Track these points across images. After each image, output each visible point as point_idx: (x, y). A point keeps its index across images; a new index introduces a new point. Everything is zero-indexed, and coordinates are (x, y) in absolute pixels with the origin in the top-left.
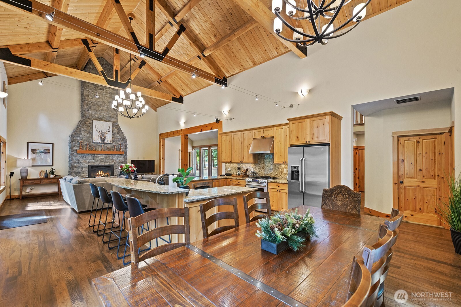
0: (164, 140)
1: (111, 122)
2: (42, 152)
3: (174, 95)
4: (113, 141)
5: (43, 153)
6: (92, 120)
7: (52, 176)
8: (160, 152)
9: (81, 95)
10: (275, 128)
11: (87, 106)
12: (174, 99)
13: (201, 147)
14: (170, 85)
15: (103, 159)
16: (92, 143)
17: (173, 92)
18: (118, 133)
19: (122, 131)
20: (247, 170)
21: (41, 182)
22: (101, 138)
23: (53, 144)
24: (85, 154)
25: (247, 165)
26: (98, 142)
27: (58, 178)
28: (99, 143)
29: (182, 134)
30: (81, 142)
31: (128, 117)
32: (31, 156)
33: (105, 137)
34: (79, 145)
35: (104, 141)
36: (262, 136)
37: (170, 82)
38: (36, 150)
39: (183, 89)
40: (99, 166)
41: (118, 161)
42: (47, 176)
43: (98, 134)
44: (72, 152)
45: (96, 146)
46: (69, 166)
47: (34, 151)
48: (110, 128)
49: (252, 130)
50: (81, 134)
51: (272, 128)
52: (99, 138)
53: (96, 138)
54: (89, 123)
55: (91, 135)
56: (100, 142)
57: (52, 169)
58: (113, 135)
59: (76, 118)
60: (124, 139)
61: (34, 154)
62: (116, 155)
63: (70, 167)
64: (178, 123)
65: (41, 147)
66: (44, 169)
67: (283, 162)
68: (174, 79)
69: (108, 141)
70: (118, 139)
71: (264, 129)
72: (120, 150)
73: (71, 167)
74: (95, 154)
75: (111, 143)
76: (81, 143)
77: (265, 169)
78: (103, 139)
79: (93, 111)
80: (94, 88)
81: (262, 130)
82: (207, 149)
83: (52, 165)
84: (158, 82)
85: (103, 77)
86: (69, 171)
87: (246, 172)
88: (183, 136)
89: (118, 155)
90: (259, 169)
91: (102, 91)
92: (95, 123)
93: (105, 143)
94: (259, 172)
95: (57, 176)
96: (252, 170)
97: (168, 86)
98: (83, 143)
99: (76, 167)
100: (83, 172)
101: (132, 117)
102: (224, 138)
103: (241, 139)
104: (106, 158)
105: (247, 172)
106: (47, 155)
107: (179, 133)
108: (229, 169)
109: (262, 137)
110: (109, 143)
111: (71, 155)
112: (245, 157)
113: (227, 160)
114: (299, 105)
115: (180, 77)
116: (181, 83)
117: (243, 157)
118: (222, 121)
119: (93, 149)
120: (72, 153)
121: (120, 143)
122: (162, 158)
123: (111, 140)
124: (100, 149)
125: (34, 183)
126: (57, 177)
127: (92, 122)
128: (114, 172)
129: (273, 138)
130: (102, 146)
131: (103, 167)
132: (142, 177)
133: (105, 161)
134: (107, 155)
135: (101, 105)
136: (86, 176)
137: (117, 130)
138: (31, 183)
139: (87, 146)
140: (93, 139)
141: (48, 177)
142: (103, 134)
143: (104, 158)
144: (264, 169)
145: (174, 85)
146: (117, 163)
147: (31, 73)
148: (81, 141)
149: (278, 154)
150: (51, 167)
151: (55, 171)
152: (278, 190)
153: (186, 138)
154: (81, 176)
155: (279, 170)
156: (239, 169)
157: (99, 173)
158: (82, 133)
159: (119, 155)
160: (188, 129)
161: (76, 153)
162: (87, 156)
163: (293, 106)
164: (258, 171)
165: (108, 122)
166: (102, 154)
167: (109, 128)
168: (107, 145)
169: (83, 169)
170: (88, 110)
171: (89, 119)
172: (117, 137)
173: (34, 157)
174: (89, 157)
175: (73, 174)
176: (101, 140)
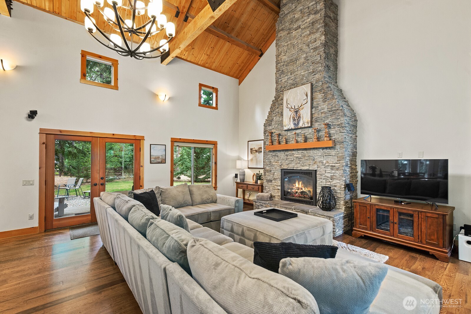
1: (309, 82)
2: (256, 151)
4: (313, 121)
5: (257, 153)
7: (259, 182)
15: (299, 158)
16: (284, 130)
21: (247, 187)
22: (294, 120)
23: (264, 140)
24: (277, 151)
26: (290, 128)
28: (292, 130)
33: (299, 117)
35: (298, 123)
40: (294, 171)
41: (325, 162)
43: (290, 113)
45: (290, 136)
47: (251, 151)
48: (307, 95)
50: (273, 120)
52: (292, 119)
54: (281, 99)
56: (292, 126)
58: (315, 107)
60: (336, 112)
61: (252, 155)
62: (321, 150)
65: (256, 146)
66: (257, 171)
69: (304, 123)
70: (325, 113)
72: (328, 137)
74: (288, 150)
75: (309, 125)
76: (270, 134)
78: (297, 119)
89: (325, 150)
98: (275, 134)
100: (275, 179)
104: (304, 156)
106: (260, 154)
110: (306, 126)
119: (284, 142)
121: (327, 121)
123: (310, 119)
127: (284, 96)
128: (318, 184)
130: (296, 134)
131: (300, 173)
133: (302, 163)
134: (306, 149)
137: (323, 95)
138: (241, 187)
139: (278, 137)
140: (284, 124)
142: (296, 112)
143: (300, 156)
146: (323, 167)
157: (297, 185)
158: (275, 118)
162: (279, 154)
165: (306, 84)
166: (298, 150)
167: (306, 97)
168: (304, 132)
169: (275, 176)
170: (280, 78)
171: (281, 92)
172: (322, 111)
173: (252, 158)
174: (281, 156)
175: (265, 182)
176: (295, 124)
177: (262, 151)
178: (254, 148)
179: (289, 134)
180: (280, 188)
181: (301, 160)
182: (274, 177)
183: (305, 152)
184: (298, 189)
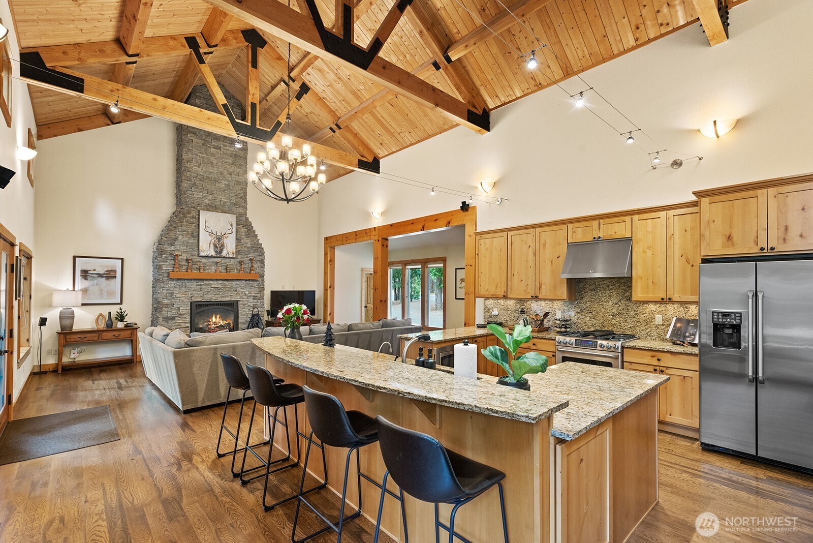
0: (332, 249)
1: (234, 214)
2: (100, 275)
3: (362, 156)
4: (238, 252)
5: (104, 278)
6: (199, 211)
7: (120, 325)
8: (325, 273)
9: (177, 160)
10: (636, 217)
11: (190, 182)
12: (362, 165)
13: (406, 263)
14: (356, 135)
15: (218, 289)
16: (198, 256)
17: (361, 149)
18: (247, 236)
19: (254, 231)
20: (546, 315)
21: (99, 336)
22: (215, 246)
23: (122, 259)
24: (184, 279)
25: (543, 303)
26: (210, 255)
27: (132, 329)
28: (212, 257)
29: (376, 238)
30: (177, 255)
31: (283, 200)
32: (80, 284)
33: (223, 245)
34: (173, 262)
35: (221, 252)
36: (596, 237)
37: (355, 128)
38: (89, 272)
39: (381, 141)
40: (211, 303)
41: (247, 292)
42: (110, 324)
43: (210, 238)
44: (159, 275)
45: (205, 264)
46: (153, 305)
47: (85, 274)
48: (232, 226)
49: (565, 223)
50: (178, 238)
51: (628, 219)
52: (212, 245)
53: (206, 246)
54: (193, 217)
55: (196, 241)
56: (214, 254)
57: (121, 309)
58: (238, 240)
59: (165, 207)
60: (258, 249)
61: (86, 281)
62: (244, 281)
63: (155, 306)
64: (368, 216)
65: (100, 266)
66: (105, 310)
67: (662, 299)
68: (366, 120)
69: (228, 253)
70: (248, 248)
71: (601, 221)
72: (251, 270)
73: (157, 307)
74: (203, 280)
75: (235, 256)
76: (176, 257)
77: (597, 313)
78: (219, 246)
79: (201, 192)
80: (203, 145)
81: (595, 223)
82: (420, 266)
83: (121, 303)
84: (331, 129)
85: (226, 118)
86: (152, 314)
87: (542, 321)
88: (379, 241)
89: (247, 282)
90: (578, 313)
91: (217, 152)
92: (205, 216)
93: (222, 257)
94: (579, 321)
95: (130, 324)
96: (559, 315)
97: (351, 137)
98: (181, 257)
99: (167, 306)
100: (180, 315)
101: (292, 200)
102: (485, 243)
103: (532, 245)
104: (225, 287)
105: (546, 321)
106: (112, 281)
107: (370, 236)
108: (495, 312)
109: (594, 238)
110: (231, 256)
111: (156, 281)
112: (543, 286)
113: (493, 291)
114: (700, 159)
115: (379, 116)
116: (379, 130)
117: (537, 285)
118: (475, 207)
119: (199, 269)
120: (160, 277)
121: (250, 256)
122: (329, 285)
123: (235, 251)
124: (213, 268)
125: (86, 339)
126: (130, 326)
127: (199, 215)
128: (239, 315)
129: (630, 239)
130: (217, 263)
131: (218, 305)
132: (310, 331)
133: (222, 294)
134: (227, 280)
135: (216, 181)
136: (187, 325)
137: (246, 230)
138: (79, 340)
139: (188, 263)
140: (200, 249)
141: (112, 328)
142: (219, 239)
143: (220, 286)
144: (594, 313)
145: (363, 134)
146: (245, 297)
147: (81, 116)
148: (176, 253)
149: (643, 278)
150: (119, 306)
151: (126, 315)
152: (657, 368)
153: (385, 246)
154: (177, 324)
155: (637, 317)
156: (523, 312)
157: (214, 319)
158: (180, 237)
159: (249, 280)
160: (391, 225)
161: (168, 277)
162: (188, 283)
163: (681, 164)
164: (574, 319)
165: (229, 213)
166: (217, 280)
167: (231, 227)
168: (226, 261)
169: (181, 311)
170: (190, 190)
171: (192, 207)
172: (245, 245)
173: (86, 286)
174: (192, 285)
175: (160, 321)
176: (216, 252)
177: (115, 277)
178: (94, 270)
179: (204, 260)
180: (189, 325)
181: (221, 290)
182: (179, 313)
183: (226, 283)
184: (215, 323)
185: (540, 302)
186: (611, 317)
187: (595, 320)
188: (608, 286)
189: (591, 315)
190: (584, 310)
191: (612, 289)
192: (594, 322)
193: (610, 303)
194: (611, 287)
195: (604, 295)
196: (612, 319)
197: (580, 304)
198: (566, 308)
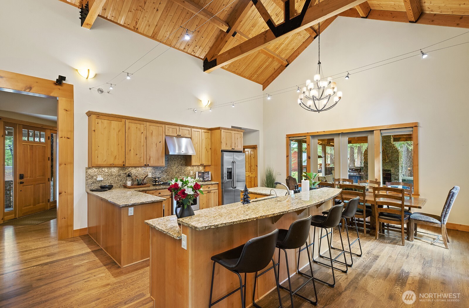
10: (192, 129)
36: (179, 135)
67: (201, 164)
71: (181, 128)
77: (169, 172)
81: (178, 128)
90: (160, 173)
96: (150, 175)
103: (144, 132)
108: (100, 178)
113: (111, 161)
114: (201, 112)
118: (71, 85)
144: (168, 173)
149: (195, 156)
152: (209, 191)
155: (185, 173)
156: (129, 176)
185: (137, 169)
186: (175, 174)
187: (169, 176)
188: (174, 159)
189: (166, 174)
190: (163, 172)
191: (175, 160)
192: (168, 177)
193: (175, 167)
194: (175, 159)
195: (172, 163)
196: (175, 175)
197: (161, 169)
198: (154, 171)
